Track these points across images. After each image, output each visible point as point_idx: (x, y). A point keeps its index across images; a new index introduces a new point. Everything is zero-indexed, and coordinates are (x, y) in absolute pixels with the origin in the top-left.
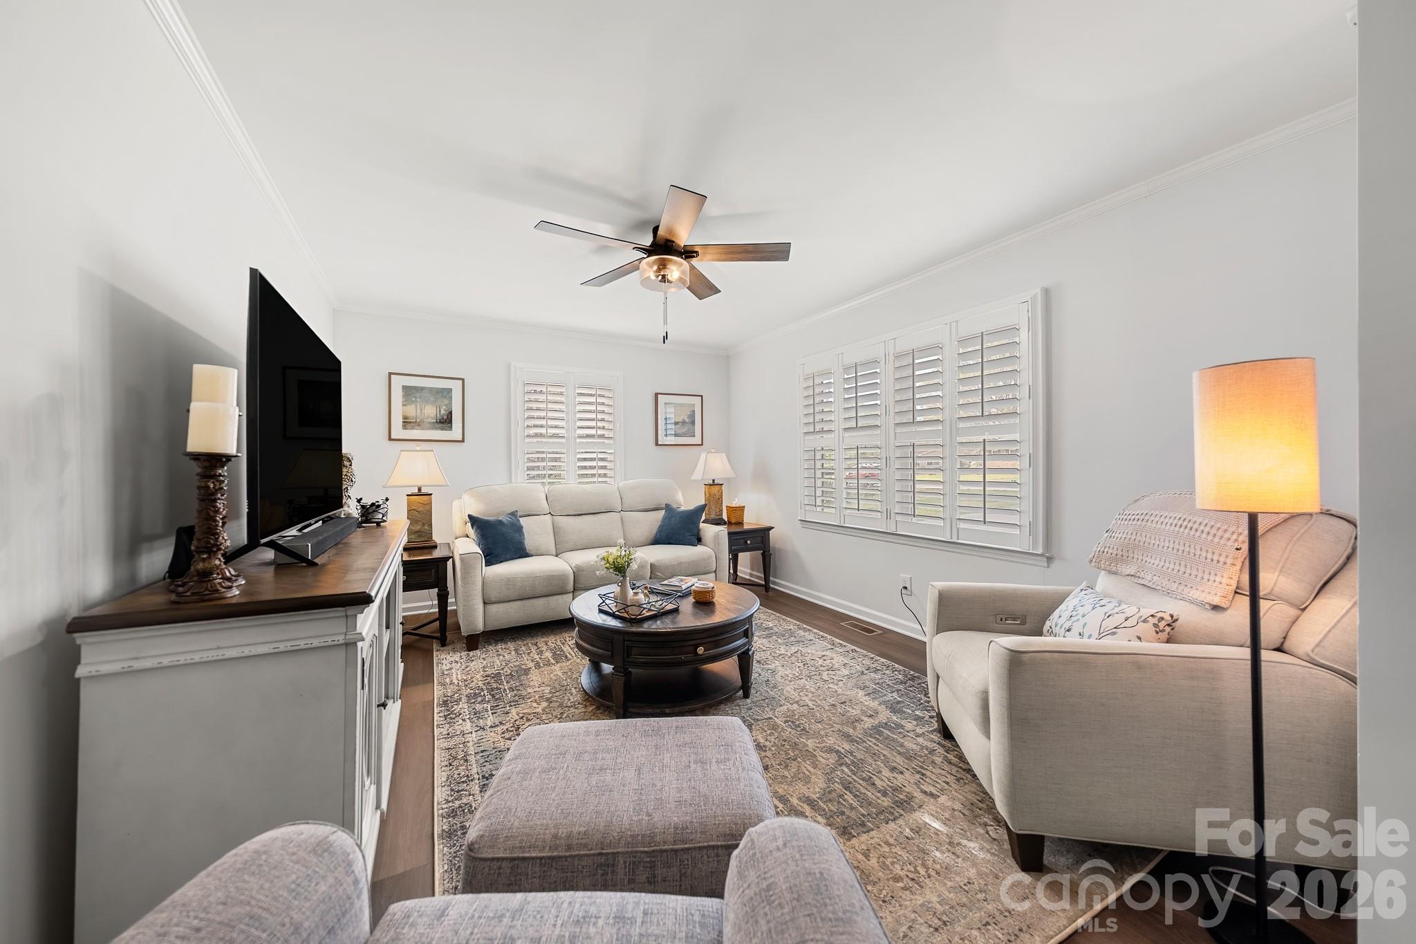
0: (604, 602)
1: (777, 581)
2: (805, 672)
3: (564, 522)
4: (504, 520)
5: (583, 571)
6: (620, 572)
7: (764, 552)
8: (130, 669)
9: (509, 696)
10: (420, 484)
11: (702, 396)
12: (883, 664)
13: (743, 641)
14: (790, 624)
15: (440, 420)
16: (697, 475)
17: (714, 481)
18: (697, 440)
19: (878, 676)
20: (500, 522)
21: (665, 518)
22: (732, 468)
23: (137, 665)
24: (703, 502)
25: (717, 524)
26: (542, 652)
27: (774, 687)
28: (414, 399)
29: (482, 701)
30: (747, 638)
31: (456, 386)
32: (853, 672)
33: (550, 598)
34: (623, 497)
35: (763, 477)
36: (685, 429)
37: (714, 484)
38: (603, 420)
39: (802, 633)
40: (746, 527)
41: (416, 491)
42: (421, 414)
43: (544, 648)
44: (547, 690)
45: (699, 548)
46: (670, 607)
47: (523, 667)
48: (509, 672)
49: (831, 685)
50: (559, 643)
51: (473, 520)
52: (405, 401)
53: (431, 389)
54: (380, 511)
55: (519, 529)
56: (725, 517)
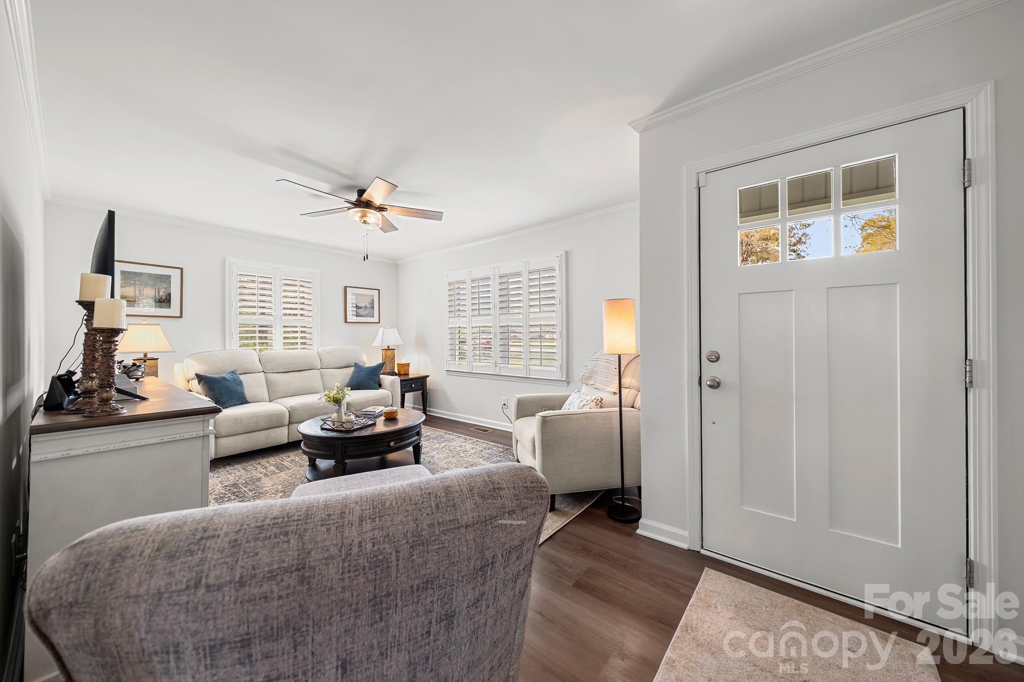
0: (325, 423)
1: (431, 409)
2: (451, 454)
3: (273, 377)
4: (227, 377)
5: (296, 410)
6: (337, 403)
7: (423, 391)
8: (67, 456)
9: (250, 494)
10: (145, 350)
11: (379, 290)
12: (493, 445)
13: (416, 438)
14: (441, 432)
15: (159, 300)
16: (377, 343)
17: (388, 347)
18: (376, 319)
19: (490, 451)
20: (224, 379)
21: (354, 372)
22: (401, 338)
23: (72, 453)
24: (381, 362)
25: (392, 375)
26: (266, 468)
27: (434, 464)
28: (132, 282)
29: (229, 500)
30: (419, 436)
31: (175, 275)
32: (477, 451)
33: (271, 430)
34: (322, 359)
35: (422, 344)
36: (367, 312)
37: (388, 349)
38: (303, 303)
39: (448, 436)
40: (410, 376)
41: (142, 356)
42: (140, 294)
43: (268, 465)
44: (280, 487)
45: (381, 391)
46: (370, 422)
47: (254, 477)
48: (244, 482)
49: (465, 459)
50: (278, 461)
51: (200, 378)
52: (124, 283)
53: (150, 275)
54: (140, 370)
55: (240, 383)
56: (396, 371)
